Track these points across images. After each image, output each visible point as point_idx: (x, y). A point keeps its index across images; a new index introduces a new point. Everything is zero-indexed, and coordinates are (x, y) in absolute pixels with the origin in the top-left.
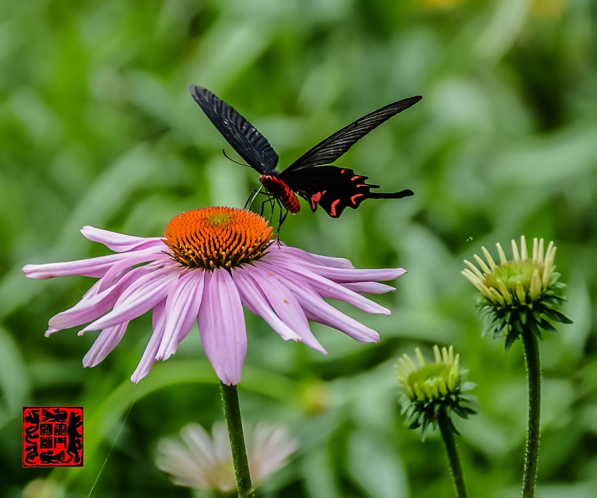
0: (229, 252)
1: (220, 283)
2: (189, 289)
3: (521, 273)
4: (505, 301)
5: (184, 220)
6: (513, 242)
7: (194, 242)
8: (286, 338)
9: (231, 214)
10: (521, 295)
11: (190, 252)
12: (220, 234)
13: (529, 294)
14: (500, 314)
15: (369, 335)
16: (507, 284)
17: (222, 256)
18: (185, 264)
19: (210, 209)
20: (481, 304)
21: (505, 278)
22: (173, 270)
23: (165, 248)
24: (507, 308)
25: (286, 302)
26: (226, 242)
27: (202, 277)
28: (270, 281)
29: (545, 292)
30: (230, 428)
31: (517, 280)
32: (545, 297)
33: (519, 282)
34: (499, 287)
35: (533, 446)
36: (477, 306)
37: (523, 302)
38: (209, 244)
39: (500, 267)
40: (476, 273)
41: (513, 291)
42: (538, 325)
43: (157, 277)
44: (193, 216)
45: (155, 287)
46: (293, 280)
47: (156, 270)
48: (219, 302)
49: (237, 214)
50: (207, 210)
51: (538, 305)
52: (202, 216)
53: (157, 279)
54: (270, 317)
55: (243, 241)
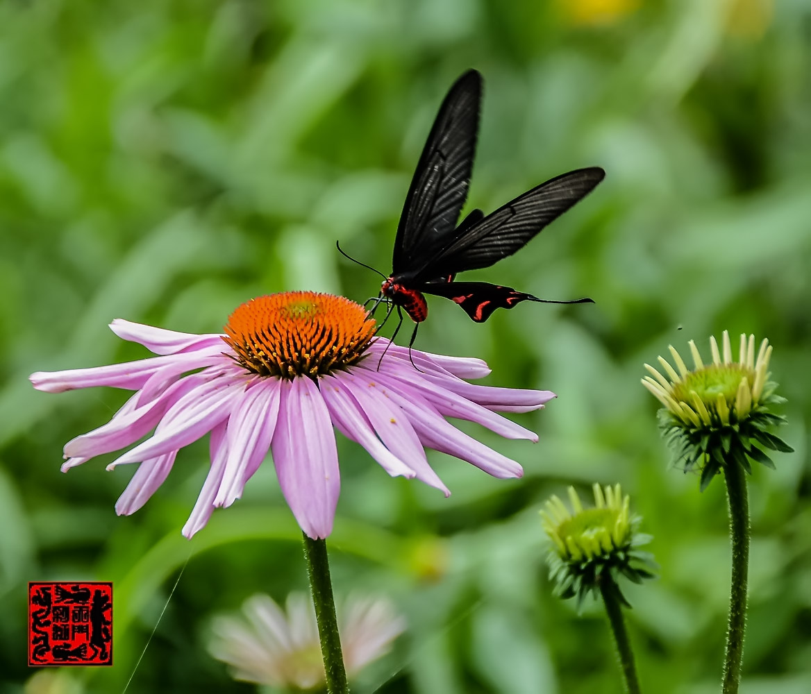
0: (315, 354)
1: (303, 398)
2: (260, 405)
3: (723, 382)
4: (702, 421)
5: (253, 309)
6: (712, 339)
7: (267, 340)
8: (394, 474)
9: (318, 301)
10: (723, 412)
11: (261, 353)
12: (302, 330)
13: (734, 411)
14: (694, 439)
15: (509, 468)
16: (703, 397)
17: (305, 360)
18: (253, 371)
19: (288, 295)
20: (667, 424)
21: (701, 388)
22: (238, 379)
23: (226, 348)
24: (704, 431)
25: (393, 422)
26: (310, 341)
27: (277, 388)
28: (372, 394)
29: (756, 408)
30: (316, 597)
31: (718, 391)
32: (756, 416)
33: (721, 394)
34: (692, 401)
35: (737, 621)
36: (662, 428)
37: (726, 422)
38: (288, 343)
39: (694, 374)
40: (661, 382)
41: (711, 407)
42: (746, 454)
43: (216, 388)
44: (266, 305)
45: (213, 403)
46: (404, 393)
47: (214, 379)
48: (302, 424)
49: (326, 301)
50: (285, 295)
51: (747, 427)
52: (277, 304)
53: (216, 391)
54: (371, 445)
55: (334, 339)
